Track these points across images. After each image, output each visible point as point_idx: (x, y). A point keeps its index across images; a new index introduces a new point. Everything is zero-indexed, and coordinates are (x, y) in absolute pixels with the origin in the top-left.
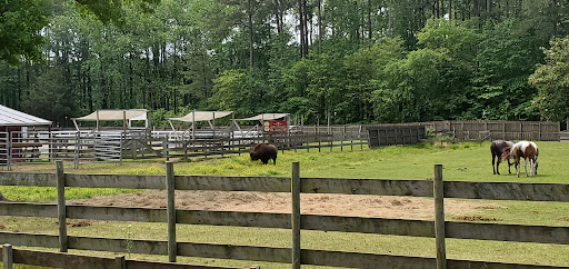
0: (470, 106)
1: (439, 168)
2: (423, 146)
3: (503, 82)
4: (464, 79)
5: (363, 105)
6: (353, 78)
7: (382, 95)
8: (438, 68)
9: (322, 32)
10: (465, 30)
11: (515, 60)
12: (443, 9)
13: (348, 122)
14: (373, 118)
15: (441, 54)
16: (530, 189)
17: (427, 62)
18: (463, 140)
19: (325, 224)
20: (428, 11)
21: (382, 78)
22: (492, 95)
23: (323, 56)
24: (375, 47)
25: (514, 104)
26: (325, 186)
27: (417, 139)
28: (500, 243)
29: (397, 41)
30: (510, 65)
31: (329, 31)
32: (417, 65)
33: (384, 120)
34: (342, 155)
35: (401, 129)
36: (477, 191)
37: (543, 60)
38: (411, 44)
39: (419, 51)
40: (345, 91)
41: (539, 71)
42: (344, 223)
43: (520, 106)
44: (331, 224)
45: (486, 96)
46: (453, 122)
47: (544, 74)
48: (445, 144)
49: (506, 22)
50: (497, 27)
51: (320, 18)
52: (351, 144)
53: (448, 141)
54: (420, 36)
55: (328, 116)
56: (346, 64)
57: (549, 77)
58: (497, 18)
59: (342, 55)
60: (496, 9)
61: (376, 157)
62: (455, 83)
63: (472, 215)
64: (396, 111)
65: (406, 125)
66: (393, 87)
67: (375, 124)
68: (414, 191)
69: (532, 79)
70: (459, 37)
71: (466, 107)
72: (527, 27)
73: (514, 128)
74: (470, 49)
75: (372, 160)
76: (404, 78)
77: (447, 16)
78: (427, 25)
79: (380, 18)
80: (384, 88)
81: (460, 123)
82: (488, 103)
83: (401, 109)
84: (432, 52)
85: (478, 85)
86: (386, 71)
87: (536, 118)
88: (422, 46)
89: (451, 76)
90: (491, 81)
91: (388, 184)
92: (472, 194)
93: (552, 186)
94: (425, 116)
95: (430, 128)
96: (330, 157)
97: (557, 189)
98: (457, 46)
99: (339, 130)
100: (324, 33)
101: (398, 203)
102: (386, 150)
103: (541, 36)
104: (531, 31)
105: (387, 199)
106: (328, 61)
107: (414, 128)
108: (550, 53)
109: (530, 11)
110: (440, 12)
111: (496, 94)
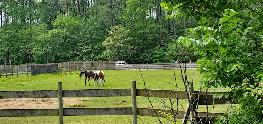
0: (78, 55)
1: (60, 84)
2: (57, 74)
3: (92, 44)
4: (75, 43)
5: (28, 55)
6: (23, 42)
7: (37, 50)
8: (63, 38)
9: (7, 20)
10: (74, 21)
11: (97, 35)
12: (64, 11)
13: (21, 63)
14: (33, 61)
15: (64, 31)
16: (100, 92)
17: (58, 35)
18: (75, 70)
19: (5, 113)
20: (58, 12)
21: (37, 42)
22: (87, 50)
23: (7, 31)
24: (33, 28)
25: (97, 54)
26: (5, 95)
27: (54, 71)
28: (89, 116)
29: (43, 25)
30: (94, 37)
31: (10, 20)
32: (53, 37)
33: (39, 62)
34: (17, 79)
35: (47, 66)
36: (77, 93)
37: (108, 35)
38: (50, 27)
39: (54, 30)
40: (19, 48)
41: (107, 40)
42: (15, 112)
43: (99, 55)
44: (8, 113)
45: (85, 51)
46: (70, 62)
47: (109, 41)
48: (67, 72)
49: (92, 18)
50: (88, 20)
51: (6, 13)
52: (23, 74)
53: (68, 71)
54: (55, 23)
55: (11, 61)
56: (19, 36)
57: (111, 42)
58: (88, 16)
59: (17, 31)
60: (87, 13)
61: (35, 79)
62: (71, 44)
63: (77, 104)
64: (44, 58)
65: (49, 64)
66: (43, 47)
67: (34, 64)
68: (49, 95)
69: (104, 43)
70: (72, 24)
71: (76, 55)
72: (101, 20)
73: (97, 65)
74: (77, 30)
75: (33, 81)
76: (47, 42)
77: (66, 14)
78: (57, 19)
79: (35, 14)
80: (38, 47)
81: (74, 63)
82: (86, 54)
83: (46, 57)
84: (60, 30)
85: (81, 46)
86: (39, 39)
87: (106, 60)
88: (56, 28)
89: (69, 42)
90: (86, 44)
91: (36, 92)
92: (75, 95)
93: (109, 90)
94: (58, 60)
95: (60, 65)
96: (12, 80)
97: (111, 91)
98: (71, 28)
99: (16, 67)
100: (8, 20)
101: (44, 101)
102: (39, 76)
103: (107, 25)
104: (103, 23)
105: (39, 100)
106: (10, 34)
107: (52, 66)
108: (111, 32)
109: (102, 14)
110: (63, 13)
111: (89, 50)
